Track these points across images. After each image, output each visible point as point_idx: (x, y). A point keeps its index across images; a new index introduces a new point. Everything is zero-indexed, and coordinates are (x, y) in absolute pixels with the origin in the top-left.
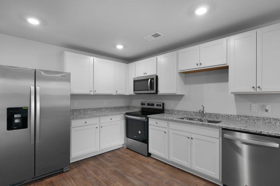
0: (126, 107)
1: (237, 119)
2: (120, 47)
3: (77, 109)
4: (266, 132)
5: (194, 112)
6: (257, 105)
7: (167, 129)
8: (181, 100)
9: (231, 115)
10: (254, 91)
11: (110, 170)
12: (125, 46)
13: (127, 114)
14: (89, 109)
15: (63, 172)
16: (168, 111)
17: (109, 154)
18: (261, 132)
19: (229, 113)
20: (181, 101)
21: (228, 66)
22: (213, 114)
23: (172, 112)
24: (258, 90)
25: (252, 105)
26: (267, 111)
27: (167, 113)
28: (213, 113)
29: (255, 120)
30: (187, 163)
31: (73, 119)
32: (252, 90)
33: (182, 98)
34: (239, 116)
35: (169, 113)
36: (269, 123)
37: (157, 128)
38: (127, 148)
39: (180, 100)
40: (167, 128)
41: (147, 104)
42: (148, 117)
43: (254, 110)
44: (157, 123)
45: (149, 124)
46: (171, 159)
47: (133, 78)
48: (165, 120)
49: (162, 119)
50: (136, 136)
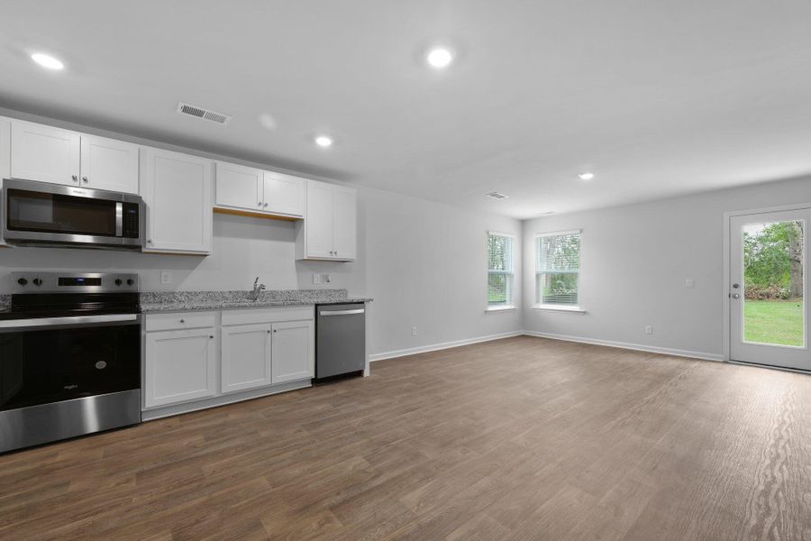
1: (300, 296)
6: (319, 275)
7: (214, 329)
9: (292, 291)
10: (331, 257)
16: (154, 297)
18: (352, 300)
21: (303, 219)
23: (167, 298)
24: (334, 256)
25: (314, 275)
26: (328, 282)
29: (319, 295)
30: (264, 377)
32: (329, 256)
34: (302, 291)
35: (158, 299)
36: (331, 295)
40: (212, 327)
41: (57, 280)
42: (140, 312)
43: (316, 282)
44: (182, 321)
45: (147, 329)
46: (225, 390)
47: (4, 180)
48: (209, 309)
49: (201, 309)
50: (73, 386)
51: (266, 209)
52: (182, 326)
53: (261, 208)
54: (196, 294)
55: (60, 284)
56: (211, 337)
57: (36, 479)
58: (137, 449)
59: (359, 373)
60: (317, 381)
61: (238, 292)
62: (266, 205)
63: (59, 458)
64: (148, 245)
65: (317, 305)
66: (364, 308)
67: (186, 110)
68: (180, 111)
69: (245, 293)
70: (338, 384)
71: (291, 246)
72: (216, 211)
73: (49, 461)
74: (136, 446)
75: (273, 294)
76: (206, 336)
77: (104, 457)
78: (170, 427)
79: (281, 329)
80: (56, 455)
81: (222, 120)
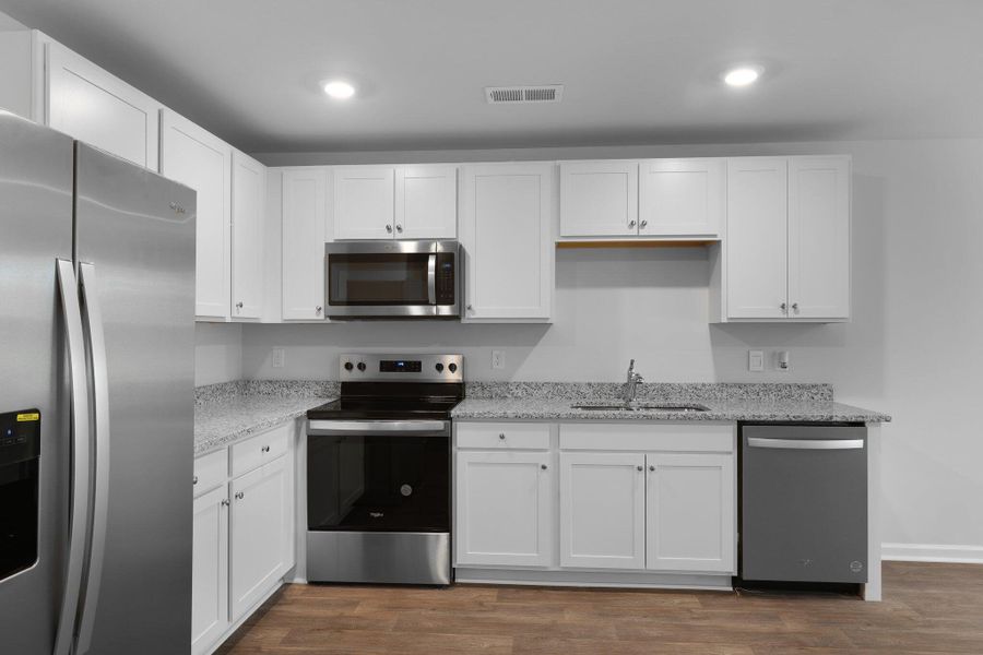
1: (719, 395)
4: (840, 415)
5: (590, 384)
6: (761, 353)
7: (548, 453)
8: (537, 341)
9: (704, 385)
10: (782, 316)
13: (313, 415)
16: (483, 388)
18: (831, 417)
19: (699, 379)
20: (538, 347)
21: (719, 242)
22: (652, 385)
23: (498, 391)
24: (791, 313)
25: (752, 353)
26: (784, 366)
27: (477, 398)
29: (761, 394)
30: (633, 554)
32: (778, 314)
33: (541, 337)
34: (723, 386)
35: (487, 394)
36: (789, 397)
37: (503, 457)
38: (312, 583)
39: (536, 344)
40: (545, 450)
41: (378, 364)
42: (451, 419)
43: (757, 366)
44: (502, 437)
45: (458, 445)
46: (566, 563)
47: (327, 244)
48: (540, 419)
49: (529, 419)
50: (378, 515)
51: (643, 232)
52: (502, 444)
53: (634, 231)
54: (538, 386)
55: (382, 369)
56: (544, 467)
57: (326, 634)
58: (430, 630)
59: (855, 590)
60: (743, 585)
61: (601, 385)
62: (644, 224)
63: (358, 611)
64: (468, 314)
65: (741, 424)
66: (864, 437)
67: (498, 96)
68: (491, 101)
69: (614, 387)
70: (790, 603)
71: (701, 295)
72: (559, 246)
73: (347, 612)
74: (431, 625)
75: (663, 390)
76: (537, 465)
77: (396, 629)
78: (481, 604)
79: (665, 467)
80: (354, 604)
81: (551, 95)
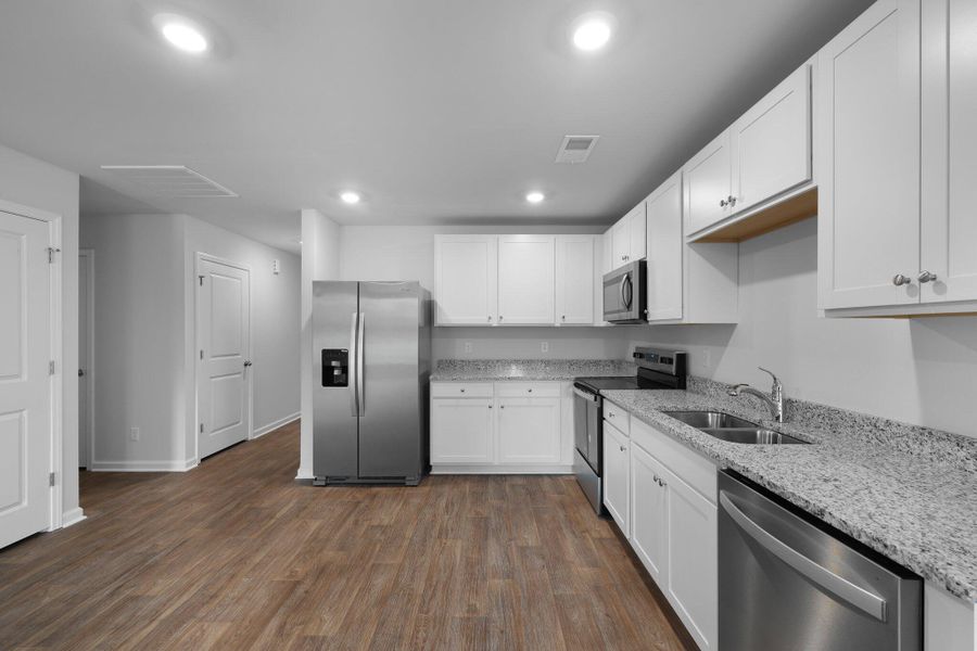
0: (612, 362)
1: (916, 449)
2: (535, 198)
3: (471, 358)
7: (628, 439)
8: (728, 342)
10: (911, 300)
11: (477, 513)
12: (549, 195)
14: (498, 361)
15: (403, 485)
16: (695, 384)
17: (520, 481)
19: (882, 412)
20: (728, 348)
23: (702, 387)
24: (928, 293)
28: (820, 403)
31: (436, 379)
33: (731, 336)
35: (696, 389)
37: (613, 432)
38: (577, 480)
39: (726, 346)
42: (601, 395)
53: (727, 211)
56: (622, 449)
64: (648, 317)
